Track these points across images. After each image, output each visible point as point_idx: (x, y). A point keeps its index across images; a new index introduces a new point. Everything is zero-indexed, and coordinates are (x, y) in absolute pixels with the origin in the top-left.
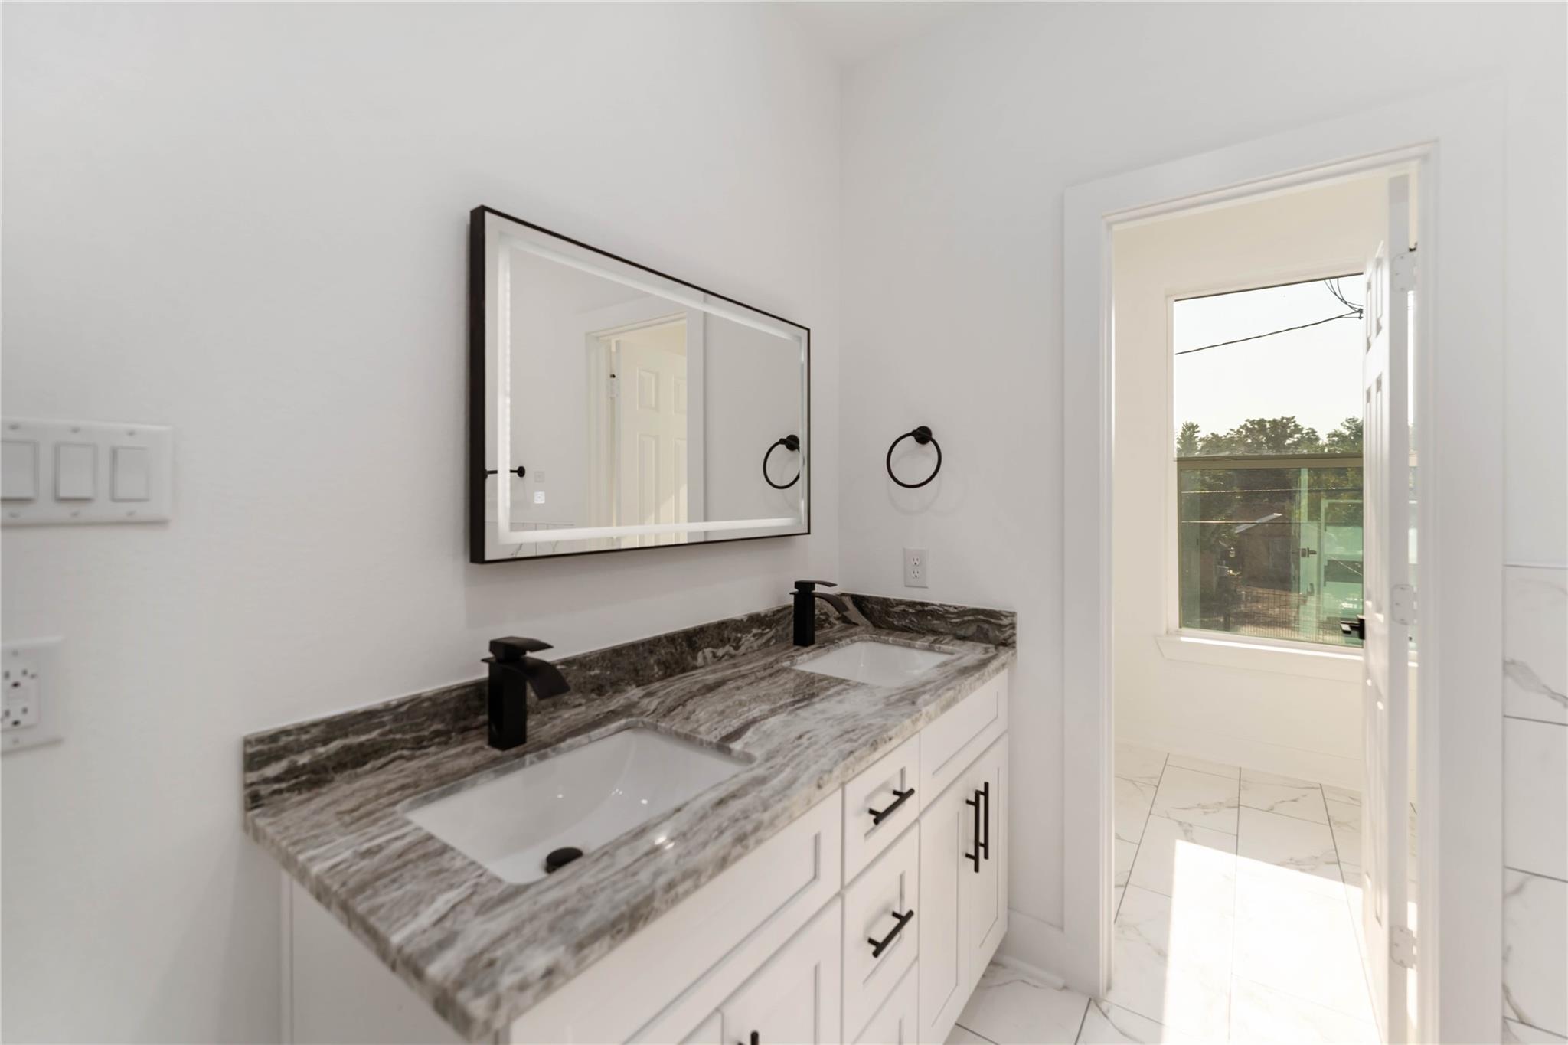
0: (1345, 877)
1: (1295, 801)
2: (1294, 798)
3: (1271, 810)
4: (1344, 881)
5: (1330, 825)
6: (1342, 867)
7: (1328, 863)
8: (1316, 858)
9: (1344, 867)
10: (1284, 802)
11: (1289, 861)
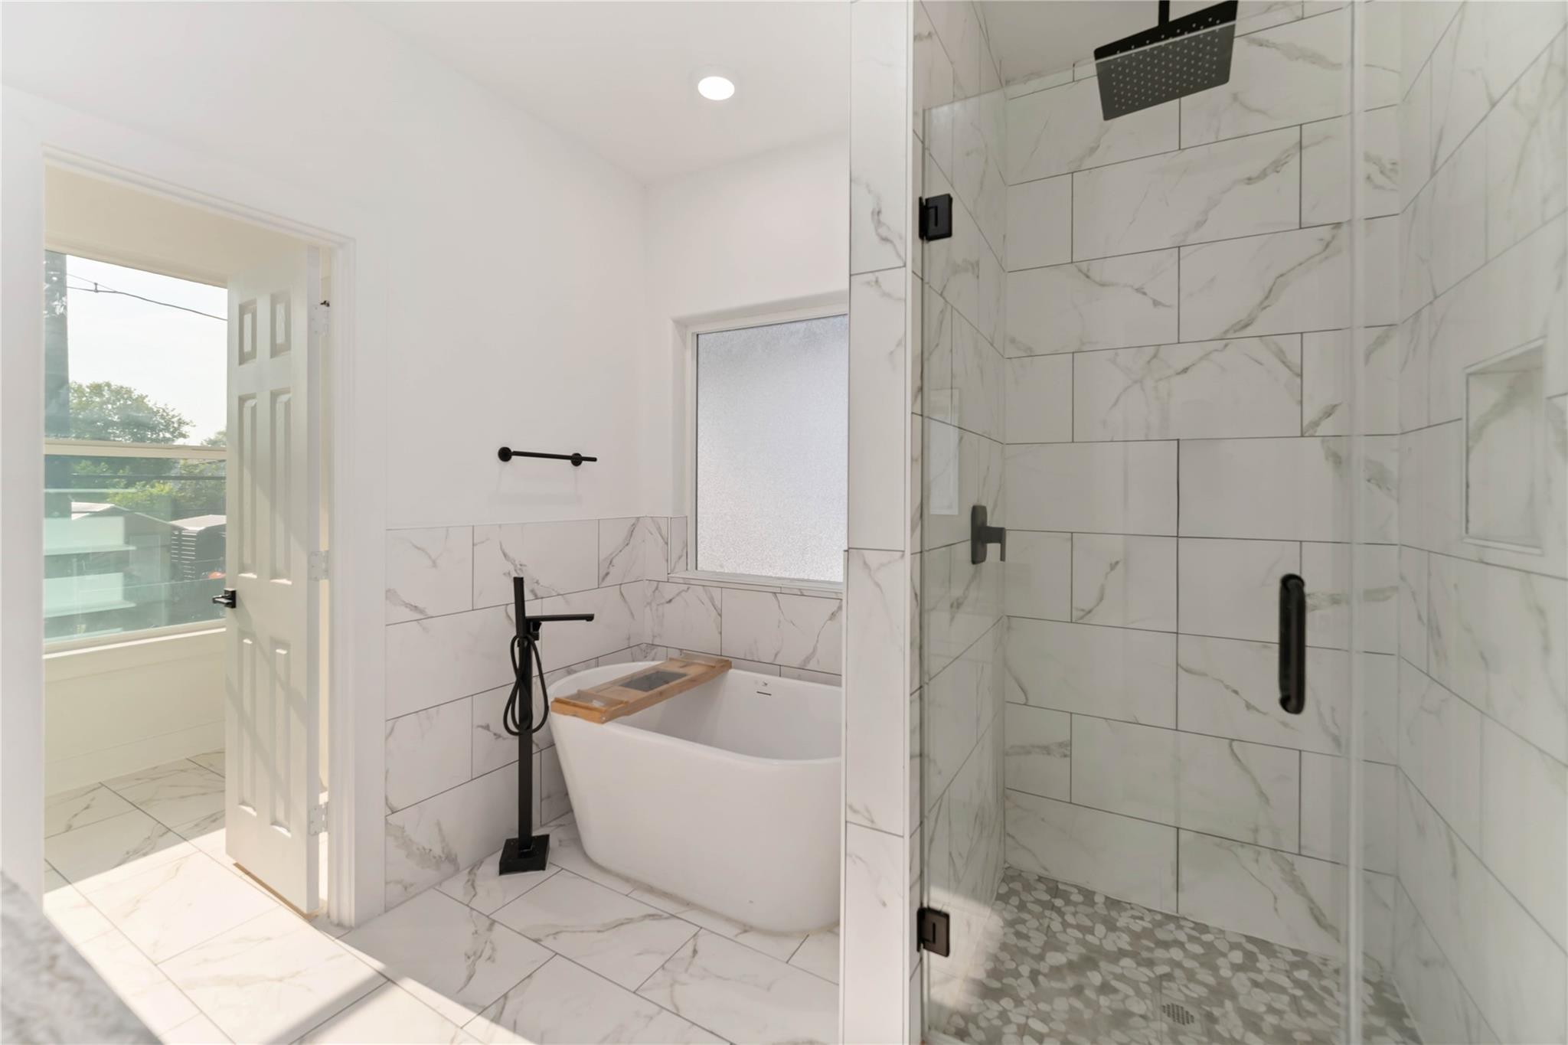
0: (184, 837)
1: (87, 808)
2: (85, 806)
3: (69, 828)
4: (185, 840)
5: (138, 808)
6: (175, 831)
7: (161, 836)
8: (149, 838)
9: (175, 830)
10: (76, 815)
11: (126, 856)
